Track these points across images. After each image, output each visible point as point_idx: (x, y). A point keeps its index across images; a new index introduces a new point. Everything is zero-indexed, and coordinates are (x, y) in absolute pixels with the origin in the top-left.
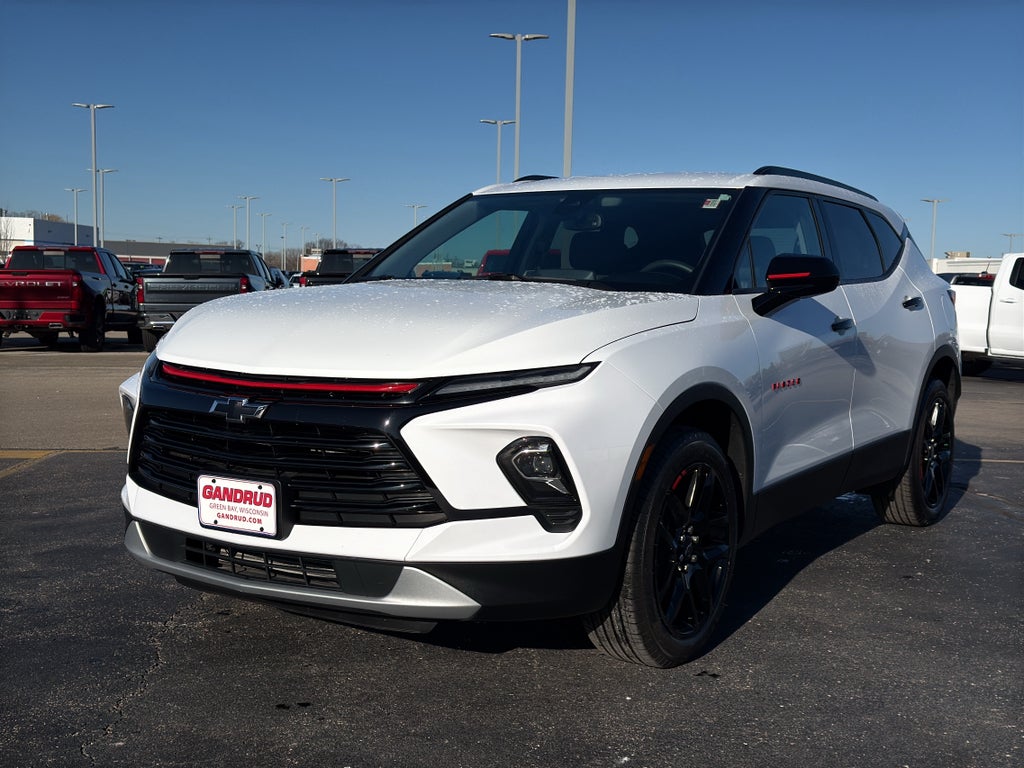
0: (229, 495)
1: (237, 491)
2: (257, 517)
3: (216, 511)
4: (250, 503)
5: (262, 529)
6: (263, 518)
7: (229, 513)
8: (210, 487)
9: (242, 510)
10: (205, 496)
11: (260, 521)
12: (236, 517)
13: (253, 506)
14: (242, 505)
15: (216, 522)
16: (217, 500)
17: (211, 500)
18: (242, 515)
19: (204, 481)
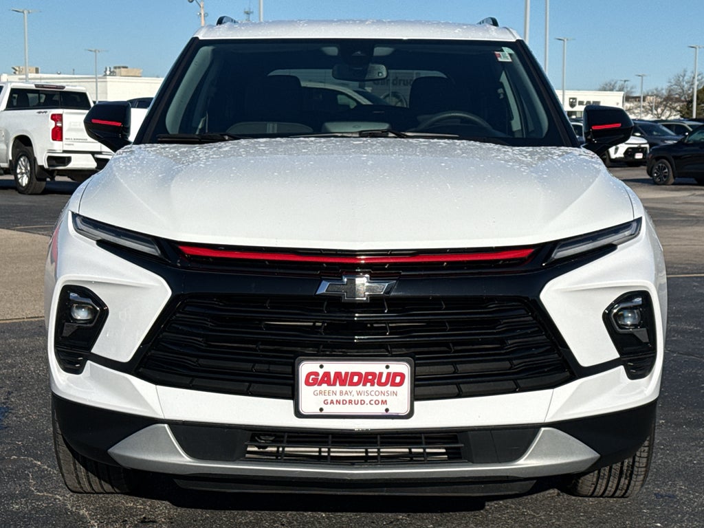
0: (342, 379)
1: (354, 374)
2: (380, 398)
3: (323, 398)
4: (372, 385)
5: (387, 410)
6: (389, 399)
7: (341, 398)
8: (316, 374)
9: (359, 393)
10: (307, 383)
11: (384, 402)
12: (350, 402)
13: (376, 387)
14: (360, 388)
15: (321, 410)
16: (324, 386)
17: (316, 387)
18: (360, 398)
19: (306, 368)
